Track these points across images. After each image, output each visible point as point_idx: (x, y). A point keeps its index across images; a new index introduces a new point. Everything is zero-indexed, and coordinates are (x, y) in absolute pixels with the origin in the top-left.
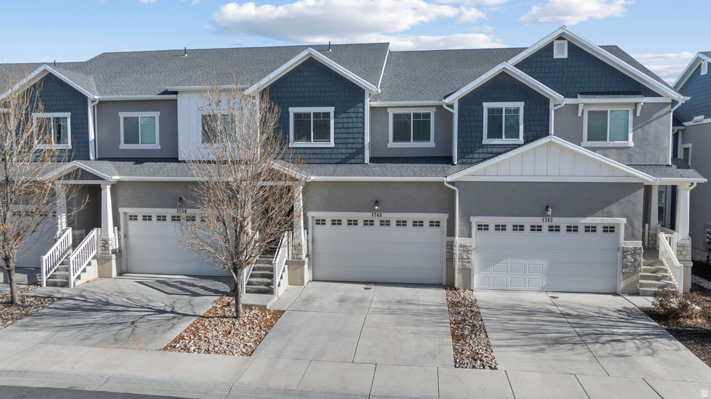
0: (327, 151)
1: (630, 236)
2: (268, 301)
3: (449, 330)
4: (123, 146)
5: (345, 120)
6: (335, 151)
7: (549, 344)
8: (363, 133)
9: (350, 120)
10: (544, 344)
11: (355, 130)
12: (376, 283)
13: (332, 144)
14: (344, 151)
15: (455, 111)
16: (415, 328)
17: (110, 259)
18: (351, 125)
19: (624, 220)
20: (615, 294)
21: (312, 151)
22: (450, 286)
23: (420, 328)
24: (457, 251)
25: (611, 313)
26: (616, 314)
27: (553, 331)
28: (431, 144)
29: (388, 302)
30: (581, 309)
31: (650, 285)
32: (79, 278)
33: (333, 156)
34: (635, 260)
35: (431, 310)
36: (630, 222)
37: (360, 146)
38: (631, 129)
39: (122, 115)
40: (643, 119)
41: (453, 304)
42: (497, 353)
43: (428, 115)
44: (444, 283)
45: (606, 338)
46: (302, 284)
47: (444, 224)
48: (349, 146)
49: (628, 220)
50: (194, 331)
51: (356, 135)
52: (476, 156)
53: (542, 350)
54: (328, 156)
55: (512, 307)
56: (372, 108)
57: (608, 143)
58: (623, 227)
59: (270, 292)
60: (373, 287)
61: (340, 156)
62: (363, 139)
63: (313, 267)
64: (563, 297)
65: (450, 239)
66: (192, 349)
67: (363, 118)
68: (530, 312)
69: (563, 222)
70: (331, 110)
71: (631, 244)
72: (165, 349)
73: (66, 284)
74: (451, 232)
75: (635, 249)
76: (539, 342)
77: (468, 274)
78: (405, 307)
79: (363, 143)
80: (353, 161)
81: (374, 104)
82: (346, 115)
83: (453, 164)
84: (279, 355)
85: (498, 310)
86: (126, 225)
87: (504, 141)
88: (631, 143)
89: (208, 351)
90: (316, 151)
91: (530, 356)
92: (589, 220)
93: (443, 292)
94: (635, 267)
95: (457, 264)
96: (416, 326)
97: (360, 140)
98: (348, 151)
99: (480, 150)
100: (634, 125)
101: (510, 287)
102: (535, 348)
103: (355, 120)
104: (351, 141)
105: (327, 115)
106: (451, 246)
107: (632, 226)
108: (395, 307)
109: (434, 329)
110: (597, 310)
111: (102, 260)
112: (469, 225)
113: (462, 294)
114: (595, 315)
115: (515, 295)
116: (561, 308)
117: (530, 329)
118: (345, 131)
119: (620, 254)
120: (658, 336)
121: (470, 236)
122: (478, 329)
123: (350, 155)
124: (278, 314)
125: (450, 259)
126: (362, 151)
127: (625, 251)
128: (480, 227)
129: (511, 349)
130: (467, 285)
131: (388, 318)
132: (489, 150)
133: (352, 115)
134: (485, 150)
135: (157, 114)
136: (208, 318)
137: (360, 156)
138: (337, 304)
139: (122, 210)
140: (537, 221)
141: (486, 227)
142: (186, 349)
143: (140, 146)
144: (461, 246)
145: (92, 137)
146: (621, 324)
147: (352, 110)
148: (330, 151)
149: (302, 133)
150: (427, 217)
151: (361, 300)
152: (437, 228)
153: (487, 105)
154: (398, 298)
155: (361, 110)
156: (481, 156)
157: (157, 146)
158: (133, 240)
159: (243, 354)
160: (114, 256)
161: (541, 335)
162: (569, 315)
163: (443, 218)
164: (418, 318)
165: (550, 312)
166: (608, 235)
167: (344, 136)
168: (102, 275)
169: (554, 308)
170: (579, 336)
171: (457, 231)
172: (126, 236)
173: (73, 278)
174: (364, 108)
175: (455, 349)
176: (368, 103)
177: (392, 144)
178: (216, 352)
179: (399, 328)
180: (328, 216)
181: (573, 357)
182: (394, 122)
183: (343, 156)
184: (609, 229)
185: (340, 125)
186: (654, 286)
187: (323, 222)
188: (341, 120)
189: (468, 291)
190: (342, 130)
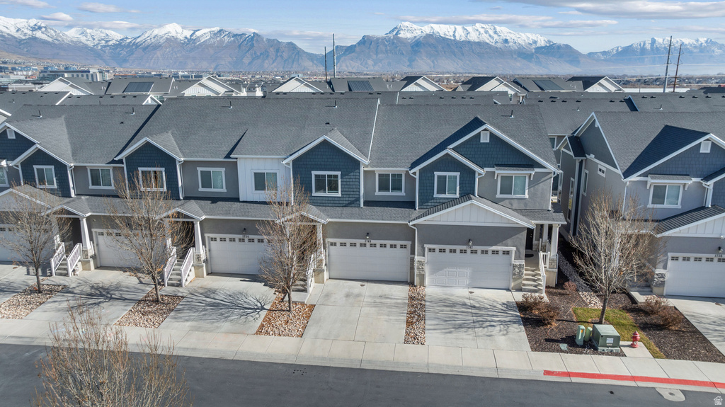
0: (336, 199)
1: (518, 257)
2: (305, 299)
3: (405, 318)
4: (201, 189)
5: (348, 180)
6: (342, 199)
7: (455, 328)
8: (359, 189)
9: (351, 180)
10: (453, 328)
11: (354, 187)
12: (368, 281)
13: (339, 194)
14: (347, 199)
15: (417, 177)
16: (387, 317)
17: (202, 266)
18: (351, 183)
19: (515, 248)
20: (508, 290)
21: (326, 199)
22: (412, 284)
23: (390, 317)
24: (416, 264)
25: (498, 306)
26: (500, 307)
27: (461, 318)
28: (402, 193)
29: (374, 297)
30: (483, 302)
31: (528, 285)
32: (186, 280)
33: (341, 202)
34: (520, 271)
35: (398, 304)
36: (518, 250)
37: (358, 196)
38: (527, 188)
39: (199, 169)
40: (535, 182)
41: (411, 298)
42: (427, 334)
43: (400, 175)
44: (409, 281)
45: (487, 324)
46: (323, 282)
47: (409, 247)
48: (351, 196)
49: (517, 249)
50: (268, 320)
51: (355, 190)
52: (429, 204)
53: (450, 332)
54: (337, 202)
55: (444, 300)
56: (364, 171)
57: (513, 196)
58: (514, 252)
59: (305, 290)
60: (366, 284)
61: (345, 202)
62: (359, 192)
63: (329, 270)
64: (477, 292)
65: (412, 256)
66: (271, 333)
67: (359, 179)
68: (454, 305)
69: (479, 248)
70: (339, 173)
71: (517, 262)
72: (257, 333)
73: (180, 285)
74: (413, 252)
75: (520, 265)
76: (451, 327)
77: (422, 277)
78: (384, 300)
79: (359, 195)
80: (353, 205)
81: (366, 169)
82: (349, 177)
83: (415, 210)
84: (316, 337)
85: (436, 303)
86: (209, 243)
87: (447, 195)
88: (527, 196)
89: (279, 335)
90: (330, 199)
91: (443, 336)
92: (494, 248)
93: (407, 288)
94: (520, 275)
95: (416, 272)
96: (388, 315)
97: (357, 193)
98: (350, 199)
99: (432, 201)
100: (529, 186)
101: (447, 285)
102: (448, 331)
103: (354, 180)
104: (352, 193)
105: (336, 176)
106: (412, 260)
107: (519, 252)
108: (378, 300)
109: (397, 318)
110: (491, 303)
111: (197, 267)
112: (424, 249)
113: (418, 290)
114: (489, 307)
115: (449, 291)
116: (472, 302)
117: (449, 317)
118: (348, 186)
119: (512, 267)
120: (515, 322)
121: (424, 256)
122: (421, 318)
123: (351, 202)
124: (312, 307)
125: (412, 268)
126: (358, 199)
127: (514, 266)
128: (430, 250)
129: (435, 331)
130: (422, 284)
131: (373, 310)
132: (438, 201)
133: (352, 177)
134: (435, 201)
135: (223, 170)
136: (273, 311)
137: (358, 202)
138: (344, 299)
139: (206, 235)
140: (464, 247)
141: (434, 250)
142: (267, 333)
143: (212, 190)
144: (418, 261)
145: (180, 184)
146: (500, 314)
147: (352, 174)
148: (339, 199)
149: (320, 187)
150: (398, 243)
151: (358, 295)
152: (405, 249)
153: (437, 174)
154: (380, 294)
155: (358, 174)
156: (433, 204)
157: (224, 190)
158: (214, 252)
159: (298, 336)
160: (204, 264)
161: (453, 322)
162: (474, 307)
163: (409, 243)
164: (390, 310)
165: (464, 305)
166: (506, 256)
167: (347, 190)
168: (198, 276)
169: (468, 302)
170: (474, 322)
171: (416, 253)
172: (209, 250)
173: (184, 281)
174: (359, 173)
175: (406, 332)
176: (362, 169)
177: (377, 193)
178: (284, 335)
179: (379, 317)
180: (338, 241)
181: (465, 337)
182: (379, 179)
183: (347, 202)
184: (507, 253)
185: (345, 183)
186: (531, 285)
187: (335, 244)
188: (345, 180)
189: (422, 287)
190: (346, 186)
